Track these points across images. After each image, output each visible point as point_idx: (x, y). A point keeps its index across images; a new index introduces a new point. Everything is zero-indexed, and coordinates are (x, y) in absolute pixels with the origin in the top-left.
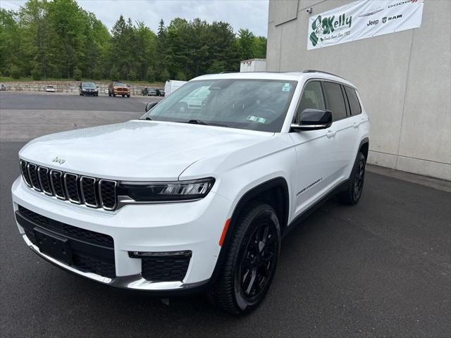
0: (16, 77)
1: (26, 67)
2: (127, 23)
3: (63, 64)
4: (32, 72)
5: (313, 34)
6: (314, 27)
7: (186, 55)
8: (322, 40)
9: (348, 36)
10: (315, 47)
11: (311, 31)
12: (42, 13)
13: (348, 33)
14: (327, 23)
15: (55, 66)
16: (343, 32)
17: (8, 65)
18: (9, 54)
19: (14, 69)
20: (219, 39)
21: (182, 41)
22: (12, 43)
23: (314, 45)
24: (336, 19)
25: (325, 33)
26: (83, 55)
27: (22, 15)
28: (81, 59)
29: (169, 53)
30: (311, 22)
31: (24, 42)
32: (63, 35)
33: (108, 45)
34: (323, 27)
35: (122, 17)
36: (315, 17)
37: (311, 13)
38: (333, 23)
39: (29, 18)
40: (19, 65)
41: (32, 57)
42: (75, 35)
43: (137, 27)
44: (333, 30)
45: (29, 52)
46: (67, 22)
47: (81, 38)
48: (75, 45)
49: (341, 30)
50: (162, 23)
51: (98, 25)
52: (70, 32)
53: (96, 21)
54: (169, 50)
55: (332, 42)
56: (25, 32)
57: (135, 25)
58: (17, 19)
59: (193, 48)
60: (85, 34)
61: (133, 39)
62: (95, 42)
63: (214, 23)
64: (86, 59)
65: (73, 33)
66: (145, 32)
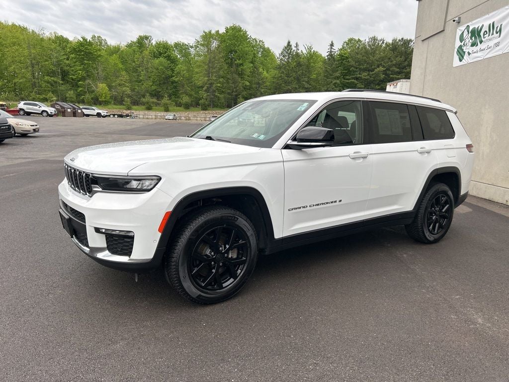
0: (187, 107)
1: (196, 98)
2: (294, 48)
3: (229, 94)
4: (201, 102)
5: (460, 47)
6: (462, 39)
7: (357, 79)
8: (469, 54)
9: (498, 48)
10: (462, 63)
11: (458, 44)
12: (215, 44)
13: (497, 45)
14: (476, 34)
15: (222, 96)
16: (492, 44)
17: (181, 96)
18: (183, 86)
19: (185, 99)
20: (398, 59)
21: (353, 63)
22: (187, 75)
23: (461, 60)
24: (486, 28)
25: (473, 45)
26: (248, 84)
27: (196, 47)
28: (245, 88)
29: (338, 78)
30: (459, 33)
31: (197, 73)
32: (230, 65)
33: (274, 72)
34: (471, 39)
35: (289, 42)
36: (463, 28)
37: (459, 22)
38: (482, 34)
39: (203, 50)
40: (190, 96)
41: (202, 87)
42: (242, 64)
43: (304, 52)
44: (481, 42)
45: (199, 83)
46: (236, 52)
47: (248, 67)
48: (241, 75)
49: (489, 41)
50: (332, 45)
51: (267, 52)
52: (238, 61)
53: (264, 49)
54: (337, 74)
55: (481, 56)
56: (198, 64)
57: (303, 50)
58: (192, 51)
59: (365, 70)
60: (252, 62)
61: (299, 64)
62: (261, 70)
63: (394, 40)
64: (250, 88)
65: (240, 62)
66: (313, 56)
